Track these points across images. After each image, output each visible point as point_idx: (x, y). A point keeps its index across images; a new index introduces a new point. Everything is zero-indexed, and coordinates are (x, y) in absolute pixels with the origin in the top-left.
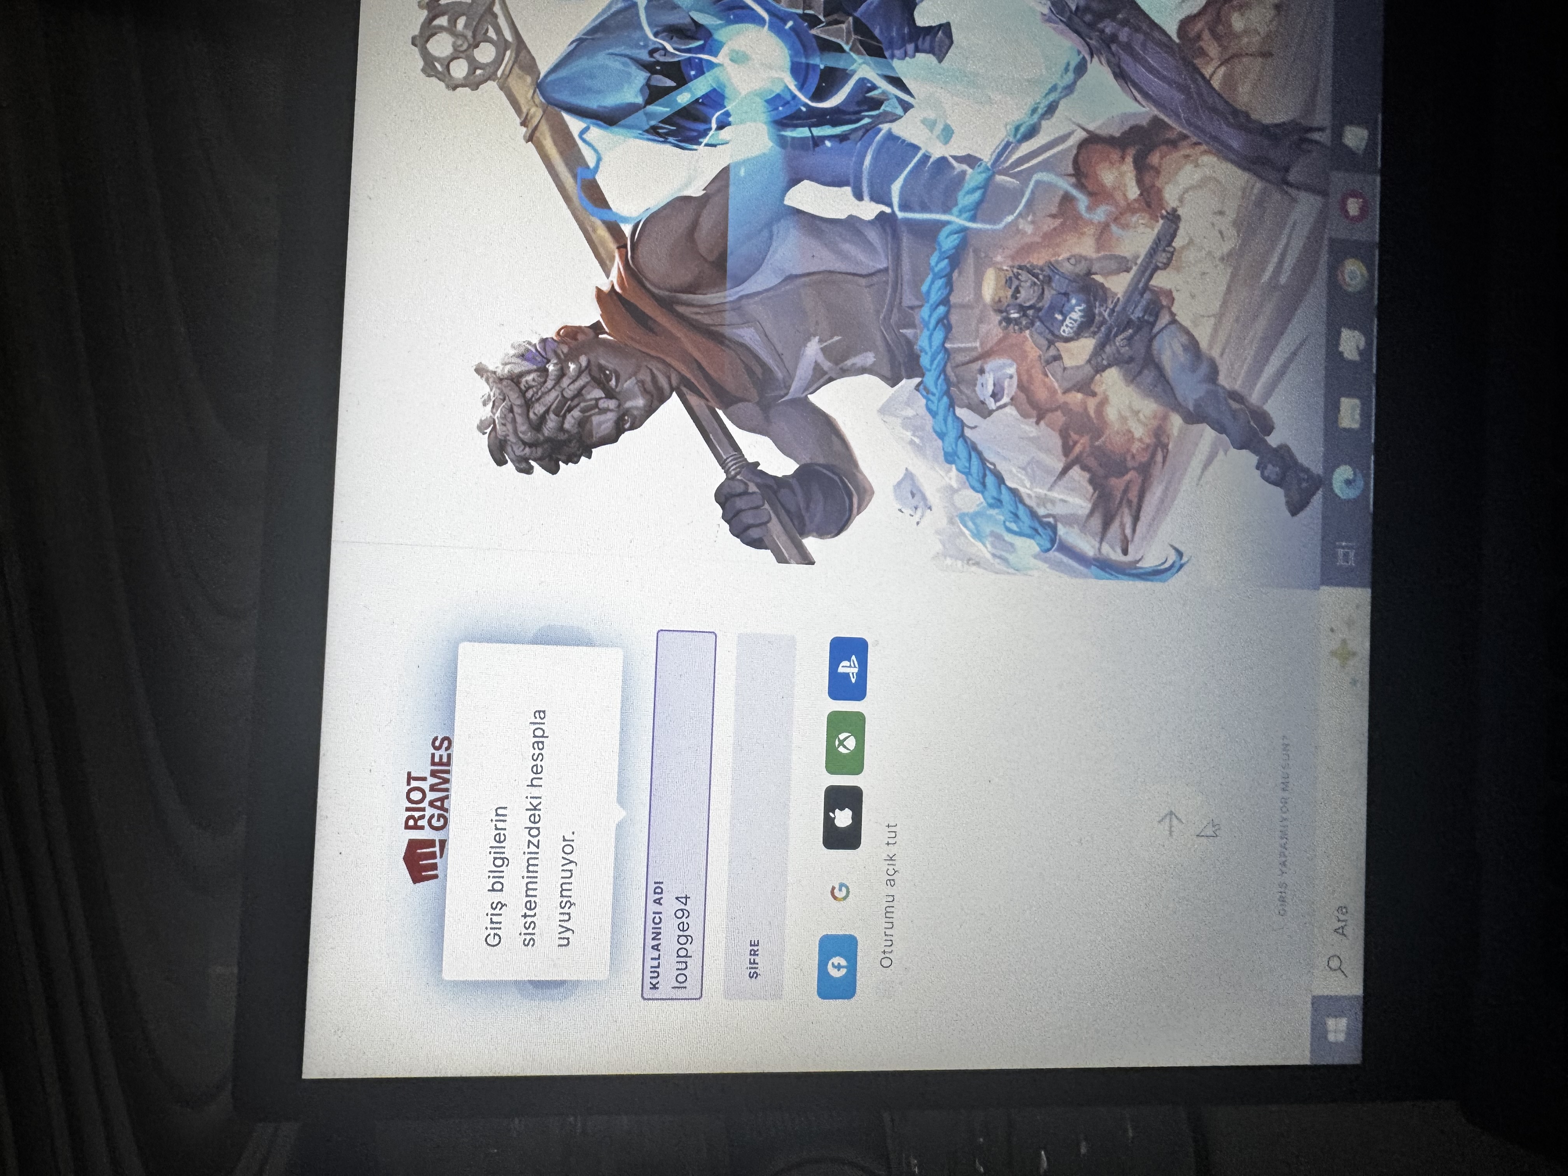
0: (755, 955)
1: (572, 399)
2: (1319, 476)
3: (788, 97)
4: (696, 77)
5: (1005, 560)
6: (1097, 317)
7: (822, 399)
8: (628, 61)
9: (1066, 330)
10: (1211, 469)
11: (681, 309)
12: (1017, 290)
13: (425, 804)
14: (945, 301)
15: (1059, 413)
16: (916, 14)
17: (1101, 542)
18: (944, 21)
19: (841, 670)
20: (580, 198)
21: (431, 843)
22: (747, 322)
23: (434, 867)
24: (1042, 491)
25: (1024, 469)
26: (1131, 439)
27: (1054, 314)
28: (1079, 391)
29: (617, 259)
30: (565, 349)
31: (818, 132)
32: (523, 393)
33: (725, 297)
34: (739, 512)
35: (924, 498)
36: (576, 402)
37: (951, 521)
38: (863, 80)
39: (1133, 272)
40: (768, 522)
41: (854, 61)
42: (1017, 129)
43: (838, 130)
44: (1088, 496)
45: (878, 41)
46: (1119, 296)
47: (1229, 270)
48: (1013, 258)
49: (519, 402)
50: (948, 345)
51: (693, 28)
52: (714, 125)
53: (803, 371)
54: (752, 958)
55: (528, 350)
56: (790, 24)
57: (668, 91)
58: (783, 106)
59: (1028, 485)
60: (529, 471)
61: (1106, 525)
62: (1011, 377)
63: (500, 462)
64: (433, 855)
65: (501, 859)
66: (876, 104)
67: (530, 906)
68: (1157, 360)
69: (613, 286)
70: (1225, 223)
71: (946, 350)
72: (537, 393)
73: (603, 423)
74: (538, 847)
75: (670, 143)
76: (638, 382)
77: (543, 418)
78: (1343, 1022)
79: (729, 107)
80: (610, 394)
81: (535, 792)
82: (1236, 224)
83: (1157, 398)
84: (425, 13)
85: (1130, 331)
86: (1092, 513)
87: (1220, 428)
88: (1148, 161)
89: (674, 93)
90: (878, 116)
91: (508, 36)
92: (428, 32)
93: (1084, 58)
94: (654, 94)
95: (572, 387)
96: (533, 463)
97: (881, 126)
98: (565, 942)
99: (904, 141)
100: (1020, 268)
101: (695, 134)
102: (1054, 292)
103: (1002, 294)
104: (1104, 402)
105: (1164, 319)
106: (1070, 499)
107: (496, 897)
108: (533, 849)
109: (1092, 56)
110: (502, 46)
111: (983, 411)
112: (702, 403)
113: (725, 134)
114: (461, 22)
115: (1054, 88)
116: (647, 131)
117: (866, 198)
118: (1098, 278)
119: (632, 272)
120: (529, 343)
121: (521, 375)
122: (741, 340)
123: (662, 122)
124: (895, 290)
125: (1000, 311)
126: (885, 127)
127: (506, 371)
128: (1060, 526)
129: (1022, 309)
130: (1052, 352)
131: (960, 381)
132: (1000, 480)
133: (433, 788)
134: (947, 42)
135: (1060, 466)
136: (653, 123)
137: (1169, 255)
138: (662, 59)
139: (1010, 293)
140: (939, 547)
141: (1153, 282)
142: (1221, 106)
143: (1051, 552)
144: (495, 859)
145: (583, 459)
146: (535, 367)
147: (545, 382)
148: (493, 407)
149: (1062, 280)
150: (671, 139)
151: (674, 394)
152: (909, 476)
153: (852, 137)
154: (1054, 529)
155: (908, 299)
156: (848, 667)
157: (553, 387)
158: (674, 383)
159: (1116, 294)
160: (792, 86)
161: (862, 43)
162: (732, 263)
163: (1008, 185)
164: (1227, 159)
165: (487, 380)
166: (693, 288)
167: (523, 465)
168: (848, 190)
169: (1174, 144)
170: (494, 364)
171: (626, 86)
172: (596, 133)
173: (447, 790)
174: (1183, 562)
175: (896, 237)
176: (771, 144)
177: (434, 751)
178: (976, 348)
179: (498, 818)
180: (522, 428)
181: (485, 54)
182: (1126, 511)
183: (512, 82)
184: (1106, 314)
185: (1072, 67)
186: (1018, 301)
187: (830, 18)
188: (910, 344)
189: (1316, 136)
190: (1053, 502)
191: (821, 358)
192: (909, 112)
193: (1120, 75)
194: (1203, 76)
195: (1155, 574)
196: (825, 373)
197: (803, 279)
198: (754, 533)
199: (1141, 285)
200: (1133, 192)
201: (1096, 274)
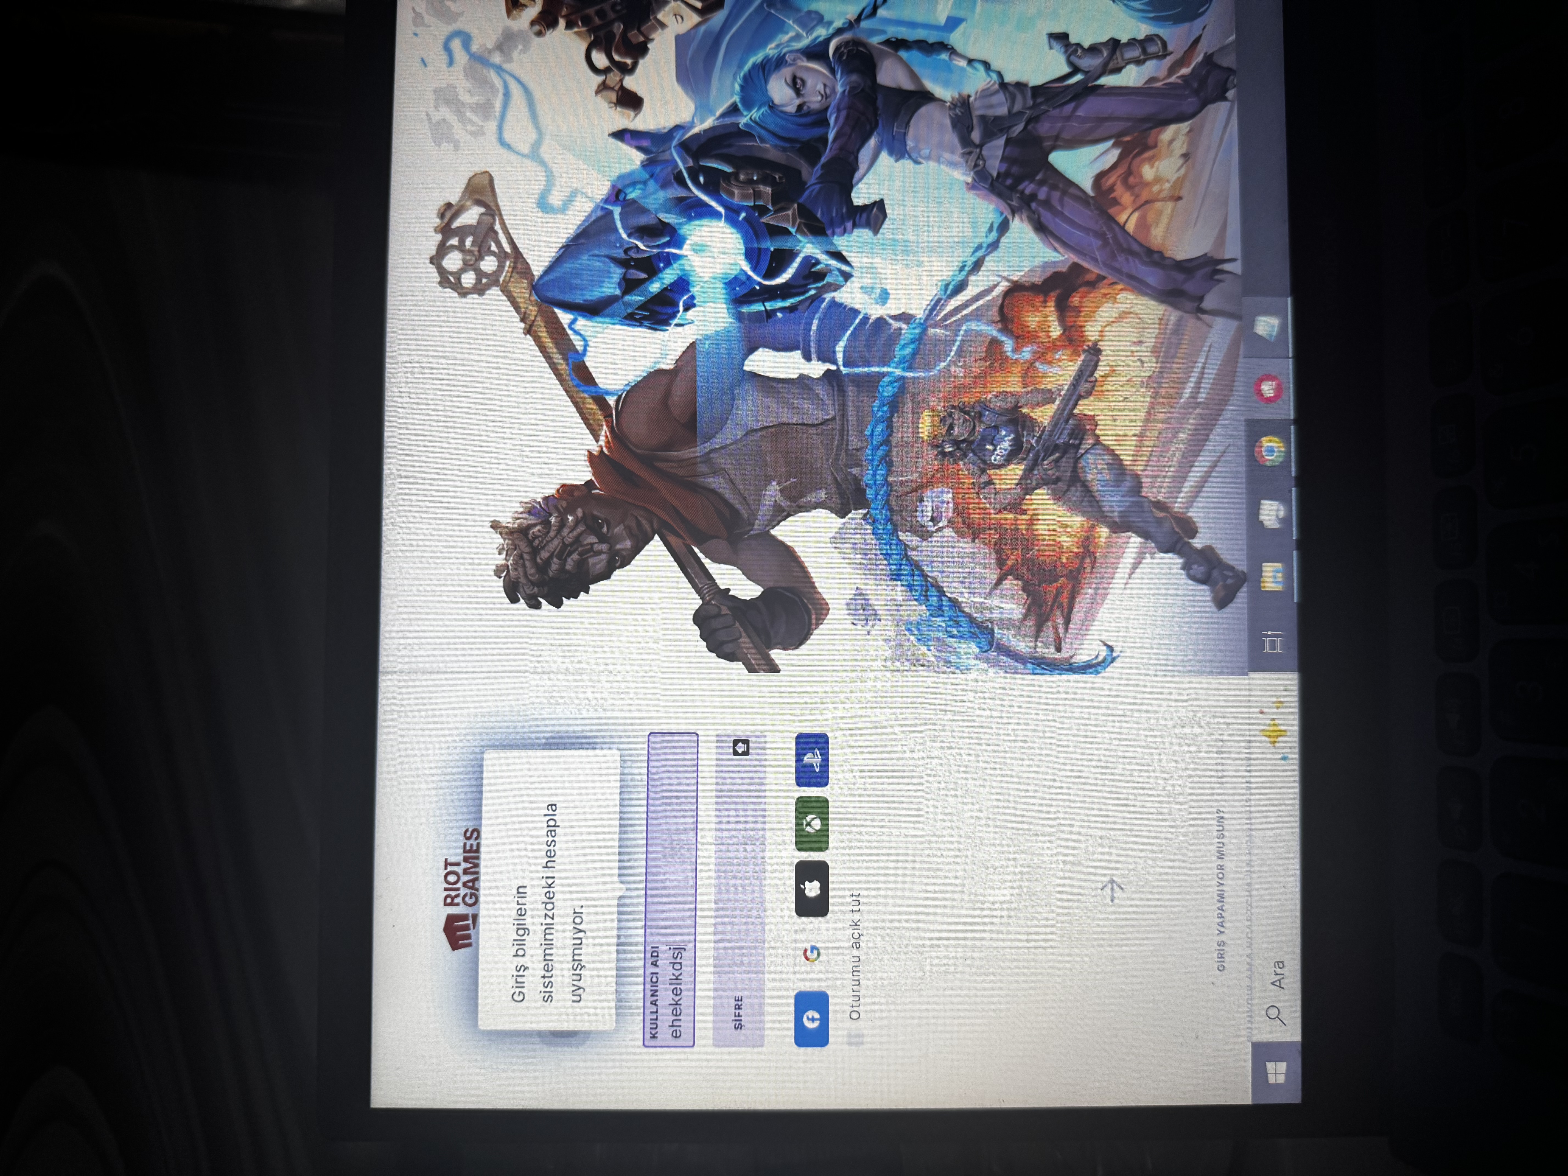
0: (739, 1009)
1: (571, 544)
2: (1243, 572)
3: (744, 278)
4: (664, 268)
5: (947, 661)
6: (1025, 445)
7: (783, 532)
8: (607, 260)
9: (997, 457)
10: (1138, 572)
11: (659, 465)
12: (951, 428)
13: (460, 885)
14: (886, 442)
15: (993, 531)
16: (853, 195)
17: (1035, 642)
18: (877, 199)
19: (806, 761)
20: (571, 377)
21: (464, 917)
22: (715, 472)
23: (468, 937)
24: (978, 600)
25: (962, 581)
26: (1062, 549)
27: (985, 446)
28: (1009, 511)
29: (605, 427)
30: (565, 504)
31: (769, 306)
32: (530, 543)
33: (696, 452)
34: (715, 630)
35: (875, 612)
36: (575, 546)
37: (898, 630)
38: (807, 258)
39: (1058, 402)
40: (739, 639)
41: (800, 241)
42: (947, 286)
43: (788, 303)
44: (1023, 603)
45: (822, 223)
46: (1046, 424)
47: (1149, 394)
48: (946, 399)
49: (527, 550)
50: (890, 480)
51: (661, 227)
52: (681, 308)
53: (765, 509)
54: (737, 1012)
55: (533, 507)
56: (743, 215)
57: (642, 282)
58: (739, 286)
59: (966, 594)
60: (538, 606)
61: (1039, 628)
62: (948, 503)
63: (514, 600)
64: (467, 927)
65: (522, 930)
66: (821, 276)
67: (548, 968)
68: (1082, 479)
69: (602, 449)
70: (1145, 351)
71: (889, 484)
72: (542, 542)
73: (598, 562)
74: (553, 919)
75: (645, 326)
76: (625, 527)
77: (548, 562)
78: (1282, 1066)
79: (694, 290)
80: (602, 539)
81: (549, 872)
82: (1155, 350)
83: (1085, 514)
84: (439, 237)
85: (1057, 455)
86: (1026, 616)
87: (1145, 535)
88: (1069, 302)
89: (646, 284)
90: (823, 286)
91: (507, 248)
92: (442, 250)
93: (1006, 218)
94: (629, 286)
95: (570, 536)
96: (541, 600)
97: (825, 296)
98: (578, 998)
99: (846, 307)
100: (953, 407)
101: (666, 317)
102: (984, 426)
103: (938, 432)
104: (1034, 518)
105: (1088, 442)
106: (1004, 605)
107: (520, 961)
108: (549, 920)
109: (1014, 216)
110: (502, 256)
111: (925, 535)
112: (680, 541)
113: (691, 314)
114: (469, 242)
115: (979, 247)
116: (625, 318)
117: (814, 359)
118: (1026, 410)
119: (618, 436)
120: (535, 501)
121: (529, 527)
122: (711, 487)
123: (638, 309)
124: (841, 436)
125: (937, 446)
126: (828, 296)
127: (516, 525)
128: (996, 629)
129: (956, 443)
130: (984, 478)
131: (903, 508)
132: (941, 592)
133: (465, 871)
134: (881, 217)
135: (995, 578)
136: (630, 310)
137: (1091, 385)
138: (635, 256)
139: (944, 430)
140: (887, 653)
141: (1076, 411)
142: (1136, 247)
143: (990, 652)
144: (518, 929)
145: (582, 594)
146: (540, 520)
147: (548, 532)
148: (507, 555)
149: (992, 415)
150: (646, 323)
151: (656, 536)
152: (859, 593)
153: (800, 308)
154: (991, 632)
155: (854, 442)
156: (812, 759)
157: (556, 536)
158: (655, 526)
159: (1043, 423)
160: (746, 267)
161: (806, 225)
162: (702, 425)
163: (941, 336)
164: (1143, 294)
165: (501, 534)
166: (668, 446)
167: (533, 602)
168: (798, 354)
169: (1093, 285)
170: (506, 519)
171: (606, 281)
172: (583, 324)
173: (477, 873)
174: (1114, 655)
175: (842, 392)
176: (730, 319)
177: (465, 841)
178: (915, 480)
179: (520, 895)
180: (530, 571)
181: (489, 264)
182: (1058, 613)
183: (512, 287)
184: (1033, 442)
185: (995, 226)
186: (953, 436)
187: (778, 206)
188: (856, 480)
189: (1227, 267)
190: (990, 609)
191: (779, 497)
192: (849, 282)
193: (1040, 228)
194: (1117, 223)
195: (1088, 668)
196: (783, 510)
197: (761, 433)
198: (728, 648)
199: (1065, 414)
200: (1056, 331)
201: (1022, 407)
